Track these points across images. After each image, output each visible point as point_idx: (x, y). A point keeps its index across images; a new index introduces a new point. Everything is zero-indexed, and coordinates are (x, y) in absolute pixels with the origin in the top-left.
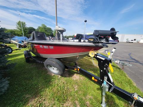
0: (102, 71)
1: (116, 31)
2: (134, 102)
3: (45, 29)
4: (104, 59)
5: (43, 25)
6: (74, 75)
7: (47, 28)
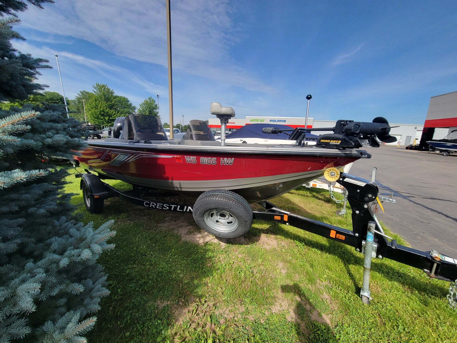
0: (357, 212)
1: (391, 125)
2: (435, 265)
3: (107, 100)
4: (363, 184)
5: (101, 88)
6: (259, 236)
7: (116, 97)
